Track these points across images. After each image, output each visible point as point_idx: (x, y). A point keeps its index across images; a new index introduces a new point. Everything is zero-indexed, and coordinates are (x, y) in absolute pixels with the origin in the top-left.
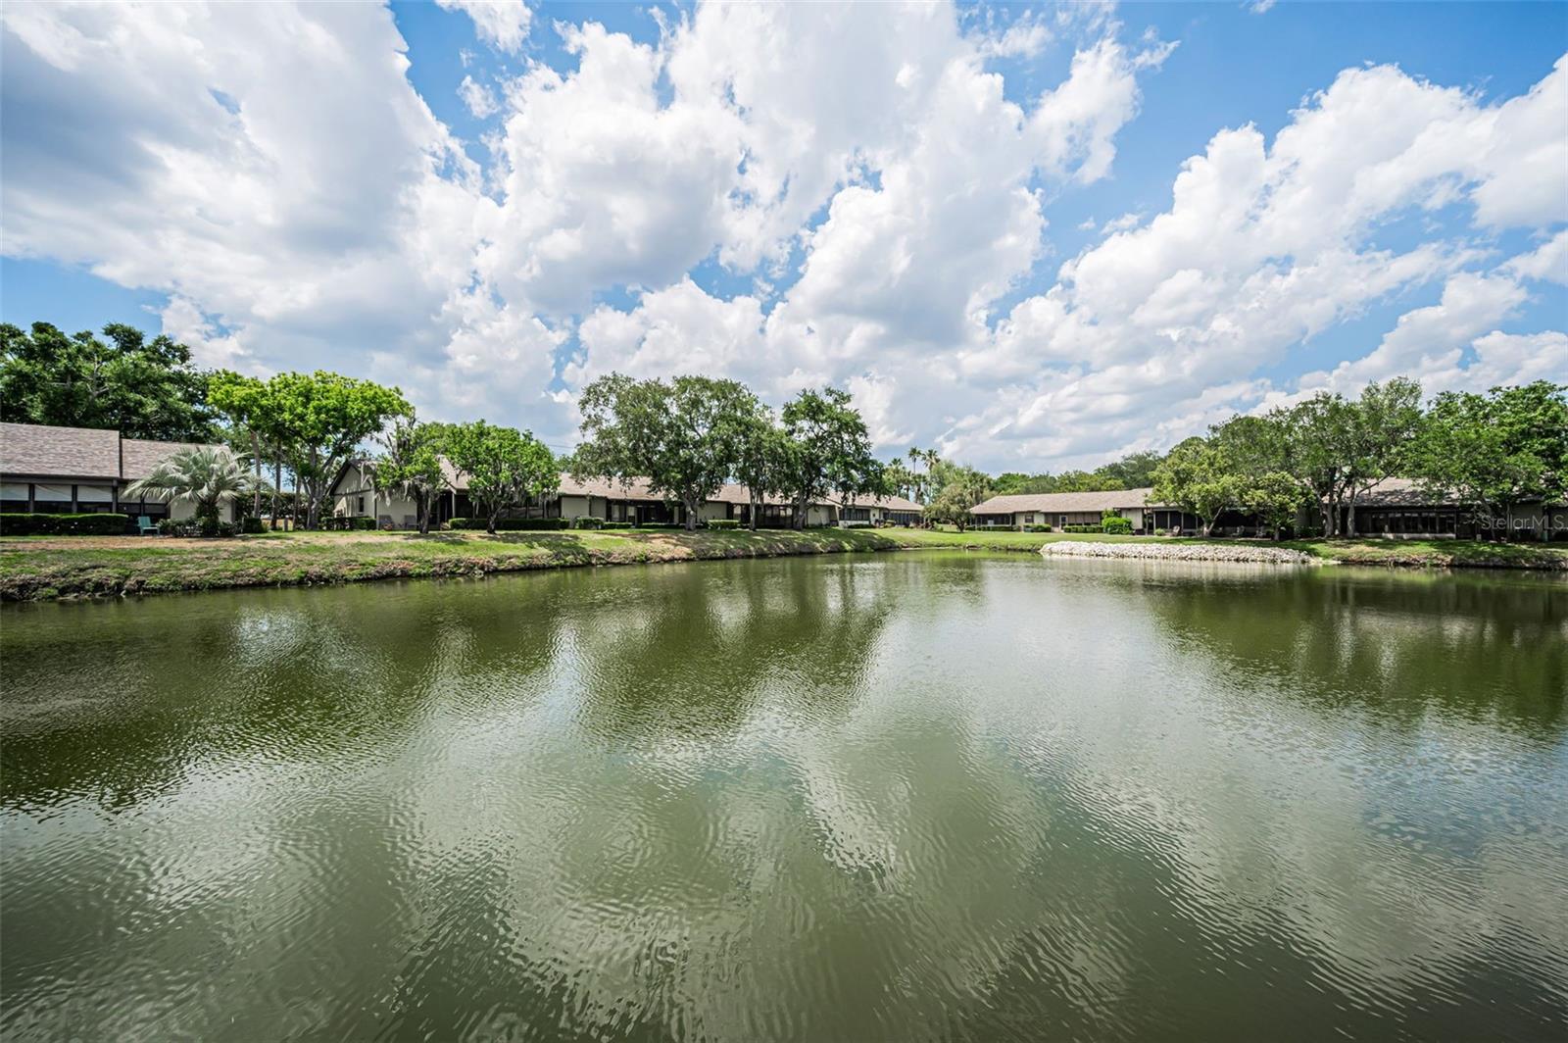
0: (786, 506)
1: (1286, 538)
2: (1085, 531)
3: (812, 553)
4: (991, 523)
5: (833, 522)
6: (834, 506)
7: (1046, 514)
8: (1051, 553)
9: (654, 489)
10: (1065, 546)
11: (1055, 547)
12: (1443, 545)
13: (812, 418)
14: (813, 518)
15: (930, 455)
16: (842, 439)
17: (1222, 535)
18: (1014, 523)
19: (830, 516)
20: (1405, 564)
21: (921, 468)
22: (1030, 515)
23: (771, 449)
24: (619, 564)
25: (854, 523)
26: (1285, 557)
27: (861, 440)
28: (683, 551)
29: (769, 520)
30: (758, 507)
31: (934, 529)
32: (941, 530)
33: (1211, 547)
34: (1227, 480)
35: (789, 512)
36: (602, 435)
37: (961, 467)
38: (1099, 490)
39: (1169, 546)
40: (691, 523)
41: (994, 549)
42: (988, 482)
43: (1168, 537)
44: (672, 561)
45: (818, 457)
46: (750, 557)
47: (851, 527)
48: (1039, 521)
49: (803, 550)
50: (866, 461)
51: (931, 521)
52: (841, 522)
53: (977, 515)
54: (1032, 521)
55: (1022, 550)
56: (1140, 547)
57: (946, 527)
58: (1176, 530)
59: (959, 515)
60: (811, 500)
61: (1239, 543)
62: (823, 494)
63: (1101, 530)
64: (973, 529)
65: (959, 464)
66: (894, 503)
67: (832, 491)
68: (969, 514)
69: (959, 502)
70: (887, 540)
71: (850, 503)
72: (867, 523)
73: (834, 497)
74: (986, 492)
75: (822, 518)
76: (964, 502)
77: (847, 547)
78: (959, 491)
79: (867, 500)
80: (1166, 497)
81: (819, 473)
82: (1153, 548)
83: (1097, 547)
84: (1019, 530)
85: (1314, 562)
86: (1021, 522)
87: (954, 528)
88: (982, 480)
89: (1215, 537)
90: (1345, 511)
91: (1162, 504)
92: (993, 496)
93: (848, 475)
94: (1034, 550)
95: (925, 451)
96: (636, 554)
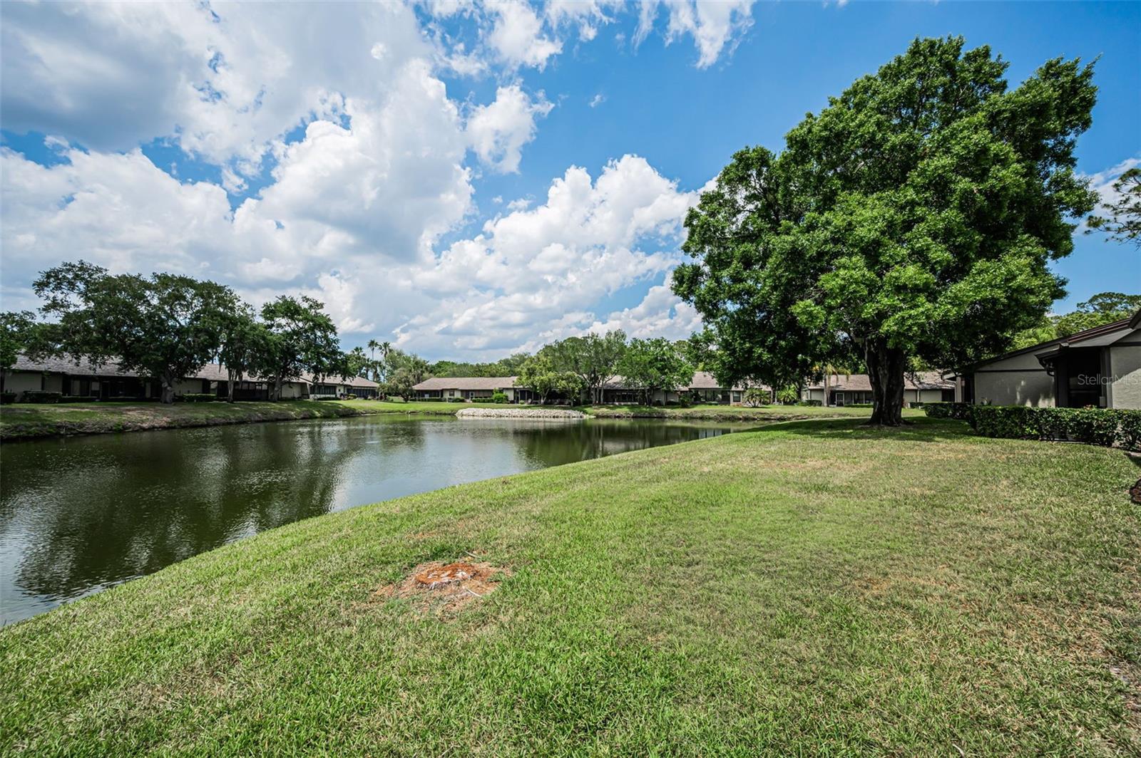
0: (261, 383)
1: (577, 405)
2: (484, 402)
3: (288, 419)
4: (427, 396)
5: (304, 395)
6: (306, 384)
7: (462, 391)
8: (462, 415)
9: (125, 367)
10: (470, 411)
11: (465, 411)
12: (632, 407)
13: (290, 317)
14: (287, 392)
15: (385, 347)
16: (315, 335)
17: (551, 403)
18: (442, 396)
19: (302, 391)
20: (618, 417)
21: (377, 356)
22: (452, 391)
23: (254, 341)
24: (93, 434)
25: (323, 396)
26: (574, 415)
27: (331, 336)
28: (163, 420)
29: (248, 394)
30: (236, 383)
31: (386, 400)
32: (392, 401)
33: (543, 410)
34: (551, 374)
35: (265, 387)
36: (68, 317)
37: (409, 355)
38: (494, 377)
39: (524, 410)
40: (169, 397)
41: (428, 413)
42: (426, 369)
43: (525, 405)
44: (152, 429)
45: (294, 346)
46: (231, 424)
47: (319, 399)
48: (458, 395)
49: (279, 418)
50: (334, 352)
51: (386, 395)
52: (311, 396)
53: (417, 391)
54: (453, 395)
55: (445, 414)
56: (509, 411)
57: (395, 399)
58: (530, 401)
59: (405, 391)
60: (286, 379)
61: (556, 408)
62: (297, 374)
63: (492, 401)
64: (415, 400)
65: (407, 353)
66: (357, 382)
67: (305, 372)
68: (412, 390)
69: (405, 382)
70: (350, 409)
71: (320, 381)
72: (334, 396)
73: (307, 377)
74: (426, 375)
75: (295, 392)
76: (409, 382)
77: (317, 414)
78: (405, 374)
79: (336, 379)
80: (525, 383)
81: (294, 358)
82: (517, 412)
83: (487, 411)
84: (445, 401)
85: (586, 417)
86: (447, 396)
87: (401, 399)
88: (422, 367)
89: (547, 405)
90: (600, 391)
91: (521, 387)
92: (430, 377)
93: (321, 362)
94: (452, 414)
95: (381, 343)
96: (112, 424)
